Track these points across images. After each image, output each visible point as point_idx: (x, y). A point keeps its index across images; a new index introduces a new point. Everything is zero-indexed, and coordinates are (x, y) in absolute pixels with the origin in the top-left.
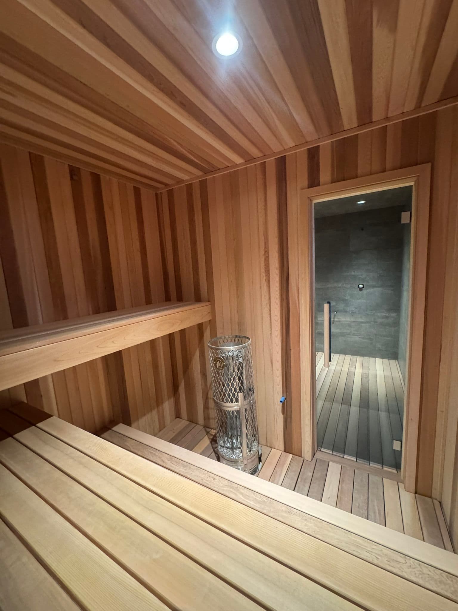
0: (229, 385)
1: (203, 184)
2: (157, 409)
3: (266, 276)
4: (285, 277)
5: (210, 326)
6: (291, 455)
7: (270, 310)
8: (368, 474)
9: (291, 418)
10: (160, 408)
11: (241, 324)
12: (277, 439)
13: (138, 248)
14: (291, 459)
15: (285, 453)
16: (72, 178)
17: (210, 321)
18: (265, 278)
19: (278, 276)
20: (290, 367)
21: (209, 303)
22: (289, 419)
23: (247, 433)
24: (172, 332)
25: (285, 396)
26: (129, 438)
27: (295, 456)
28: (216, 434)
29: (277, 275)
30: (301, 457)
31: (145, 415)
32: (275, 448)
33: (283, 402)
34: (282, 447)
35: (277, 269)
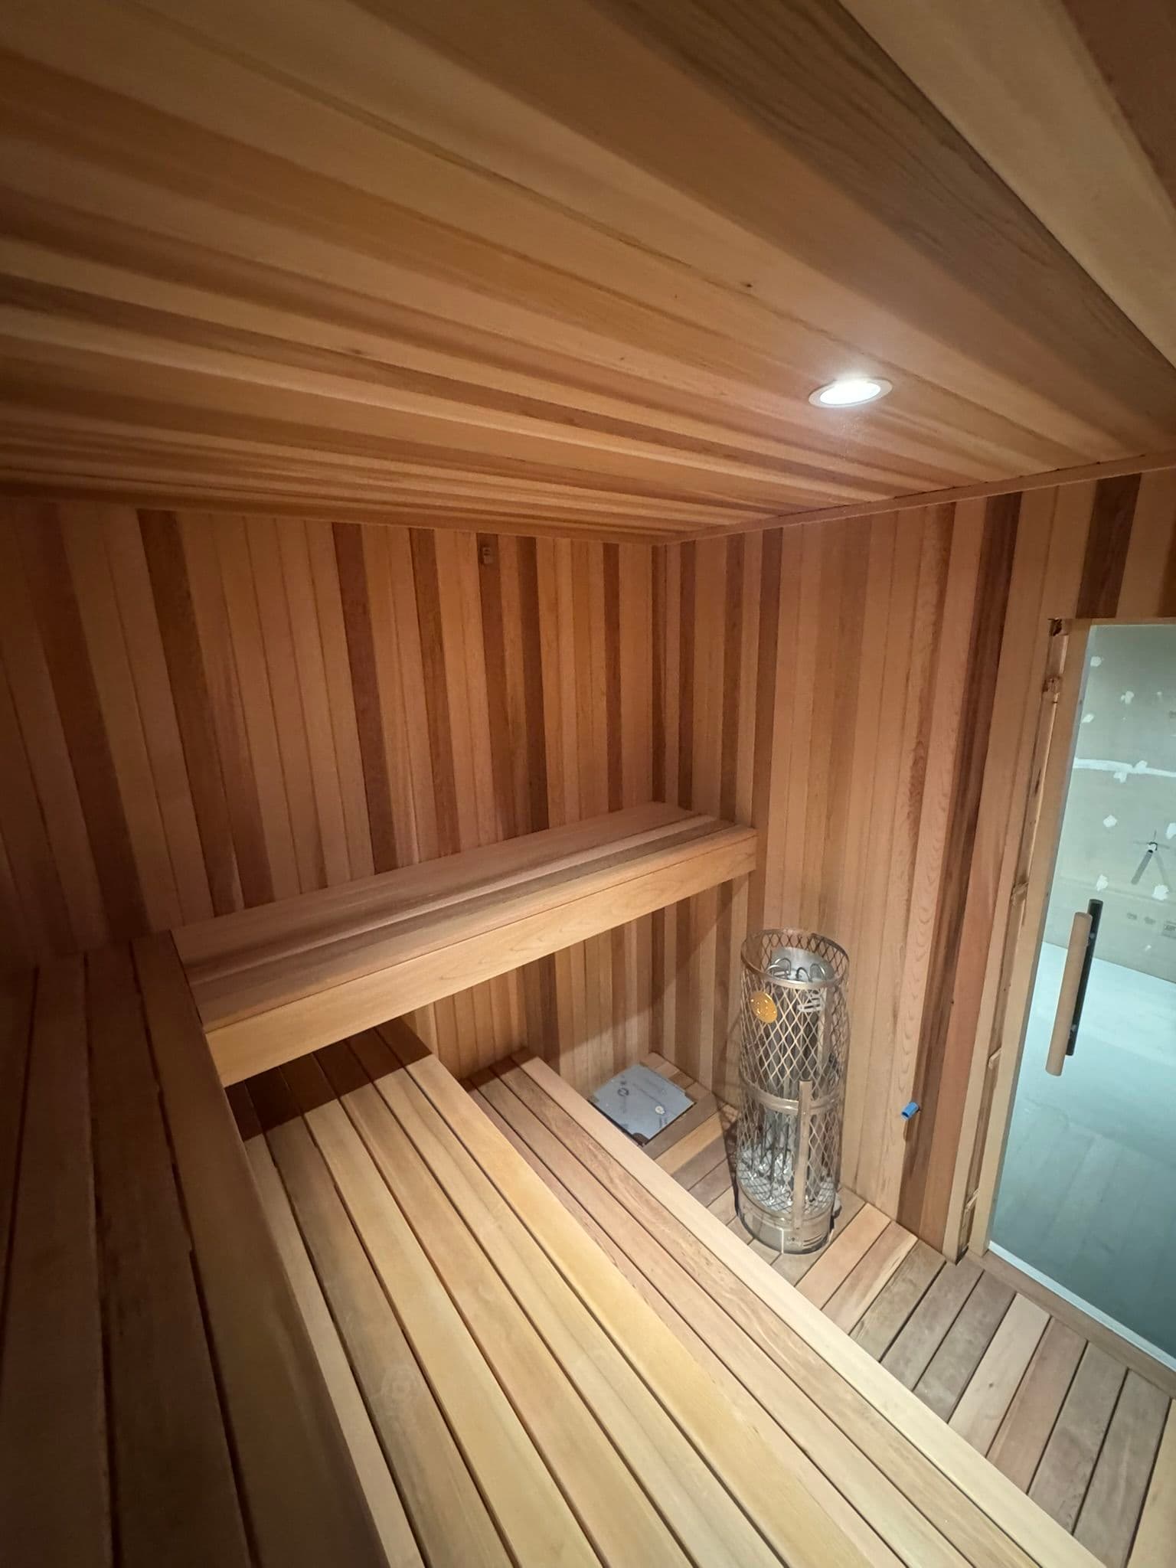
0: (781, 1039)
1: (772, 541)
2: (614, 1028)
3: (910, 806)
4: (965, 826)
5: (750, 886)
6: (914, 1239)
7: (910, 892)
8: (1127, 1371)
9: (927, 1156)
10: (620, 1028)
11: (826, 903)
12: (884, 1186)
13: (604, 688)
14: (910, 1248)
15: (897, 1225)
16: (481, 561)
17: (750, 874)
18: (906, 810)
19: (947, 813)
20: (945, 1043)
21: (754, 832)
22: (919, 1159)
23: (809, 1167)
24: (661, 907)
25: (919, 1100)
26: (553, 1100)
27: (924, 1243)
28: (736, 1122)
29: (944, 810)
30: (941, 1252)
31: (587, 1040)
32: (874, 1205)
33: (910, 1116)
34: (893, 1209)
35: (944, 795)
